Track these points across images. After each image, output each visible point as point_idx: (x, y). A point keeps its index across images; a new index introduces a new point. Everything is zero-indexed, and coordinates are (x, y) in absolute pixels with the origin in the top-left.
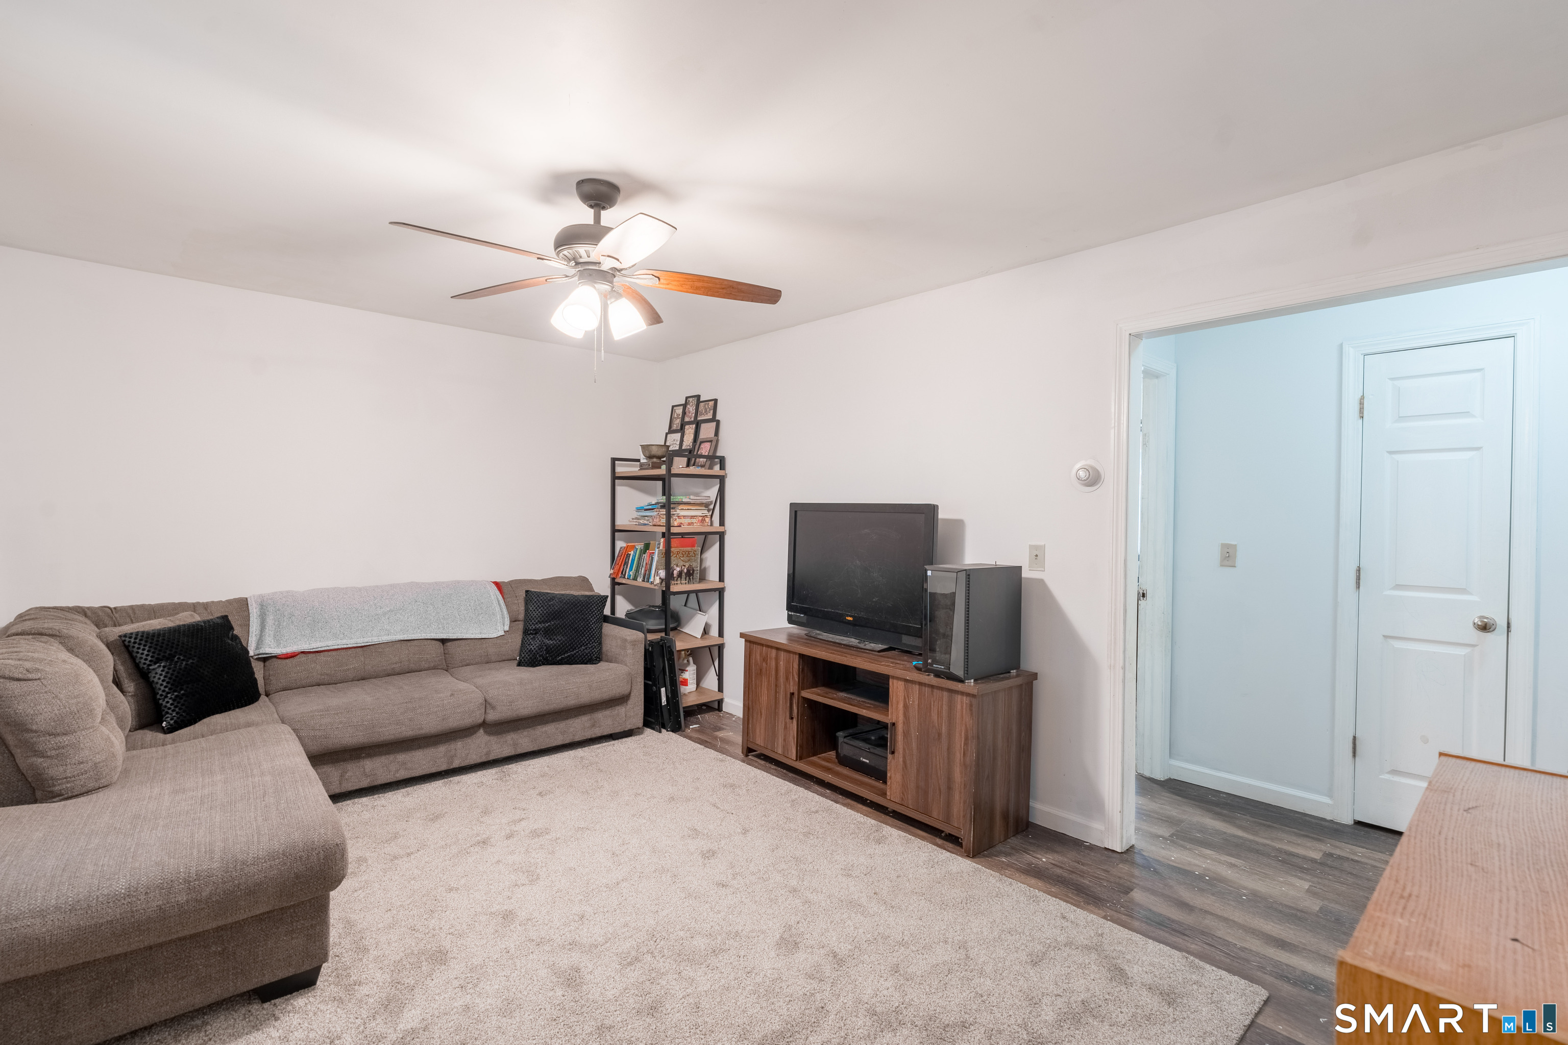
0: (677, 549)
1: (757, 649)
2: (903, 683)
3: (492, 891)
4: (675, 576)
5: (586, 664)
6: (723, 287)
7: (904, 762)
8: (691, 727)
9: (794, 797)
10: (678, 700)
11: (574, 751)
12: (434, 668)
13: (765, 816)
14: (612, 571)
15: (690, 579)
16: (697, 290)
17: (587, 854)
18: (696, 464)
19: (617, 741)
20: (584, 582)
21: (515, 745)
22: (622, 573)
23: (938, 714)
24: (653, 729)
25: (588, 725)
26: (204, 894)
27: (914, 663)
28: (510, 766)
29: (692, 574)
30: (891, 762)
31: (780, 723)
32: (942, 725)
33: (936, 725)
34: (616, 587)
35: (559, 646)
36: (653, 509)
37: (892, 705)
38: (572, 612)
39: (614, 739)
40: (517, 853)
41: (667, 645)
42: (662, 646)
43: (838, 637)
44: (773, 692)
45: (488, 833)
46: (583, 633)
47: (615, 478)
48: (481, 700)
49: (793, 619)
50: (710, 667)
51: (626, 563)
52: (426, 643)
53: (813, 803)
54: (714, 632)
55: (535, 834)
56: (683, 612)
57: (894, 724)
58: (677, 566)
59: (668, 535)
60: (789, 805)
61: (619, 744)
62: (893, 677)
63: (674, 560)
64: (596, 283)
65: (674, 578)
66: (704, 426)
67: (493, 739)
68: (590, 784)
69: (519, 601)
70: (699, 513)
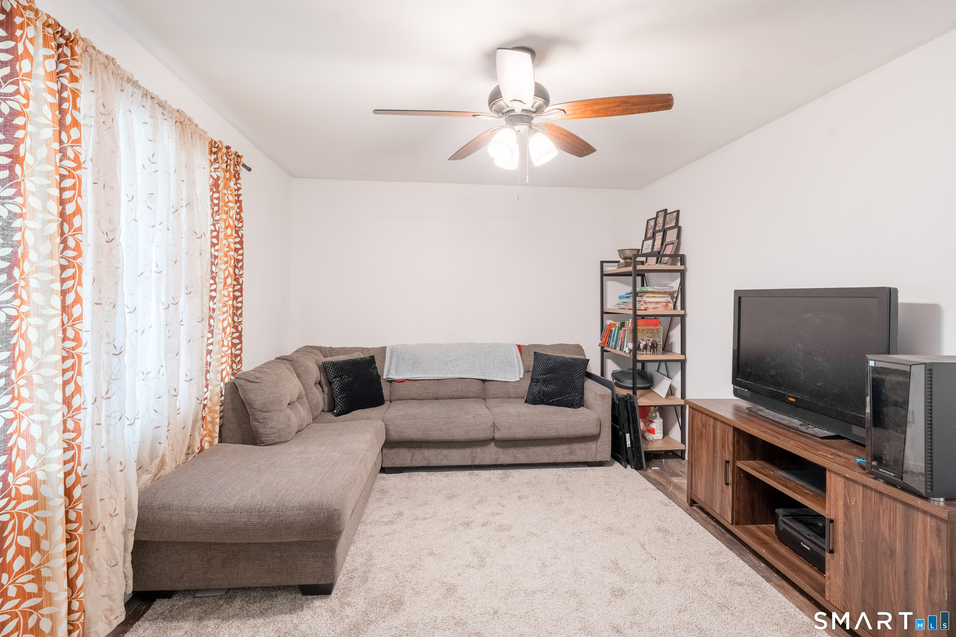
0: (643, 328)
1: (698, 415)
2: (843, 480)
3: (453, 564)
4: (641, 348)
5: (569, 407)
6: (618, 104)
7: (846, 566)
8: (653, 468)
9: (722, 560)
10: (640, 445)
11: (557, 469)
12: (477, 397)
13: (685, 571)
14: (601, 342)
15: (654, 351)
16: (598, 113)
17: (525, 557)
18: (661, 262)
19: (590, 468)
20: (578, 348)
21: (515, 457)
22: (608, 343)
23: (890, 527)
24: (621, 463)
25: (567, 452)
26: (265, 521)
27: (858, 460)
28: (512, 471)
29: (656, 347)
30: (829, 561)
31: (717, 486)
32: (895, 542)
33: (888, 538)
34: (605, 353)
35: (551, 392)
36: (628, 297)
37: (830, 501)
38: (561, 369)
39: (589, 466)
40: (482, 540)
41: (631, 401)
42: (626, 401)
43: (780, 416)
44: (711, 456)
45: (474, 518)
46: (568, 385)
47: (603, 275)
48: (491, 424)
49: (739, 392)
50: (676, 422)
51: (610, 336)
52: (473, 381)
53: (741, 574)
54: (678, 394)
55: (501, 528)
56: (657, 376)
57: (832, 521)
58: (643, 340)
59: (636, 316)
60: (714, 568)
61: (591, 471)
62: (830, 471)
63: (640, 336)
64: (515, 125)
65: (640, 349)
66: (669, 232)
67: (500, 451)
68: (556, 498)
69: (531, 359)
70: (663, 300)
